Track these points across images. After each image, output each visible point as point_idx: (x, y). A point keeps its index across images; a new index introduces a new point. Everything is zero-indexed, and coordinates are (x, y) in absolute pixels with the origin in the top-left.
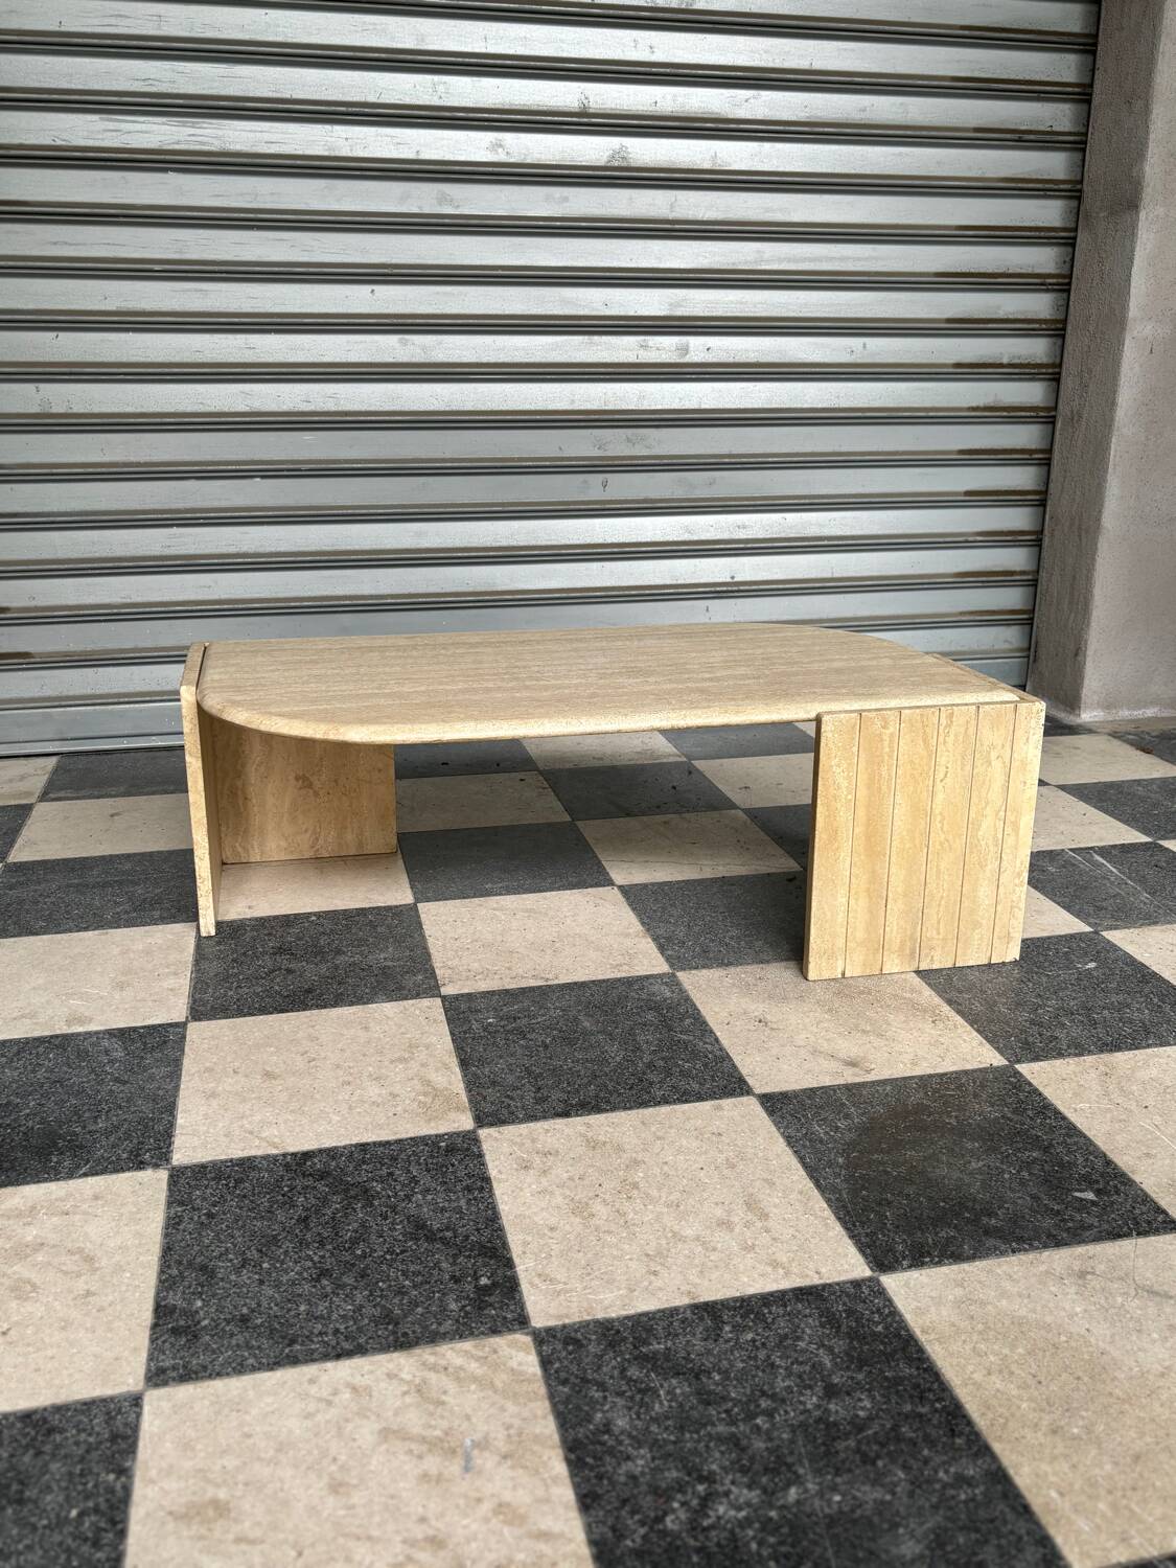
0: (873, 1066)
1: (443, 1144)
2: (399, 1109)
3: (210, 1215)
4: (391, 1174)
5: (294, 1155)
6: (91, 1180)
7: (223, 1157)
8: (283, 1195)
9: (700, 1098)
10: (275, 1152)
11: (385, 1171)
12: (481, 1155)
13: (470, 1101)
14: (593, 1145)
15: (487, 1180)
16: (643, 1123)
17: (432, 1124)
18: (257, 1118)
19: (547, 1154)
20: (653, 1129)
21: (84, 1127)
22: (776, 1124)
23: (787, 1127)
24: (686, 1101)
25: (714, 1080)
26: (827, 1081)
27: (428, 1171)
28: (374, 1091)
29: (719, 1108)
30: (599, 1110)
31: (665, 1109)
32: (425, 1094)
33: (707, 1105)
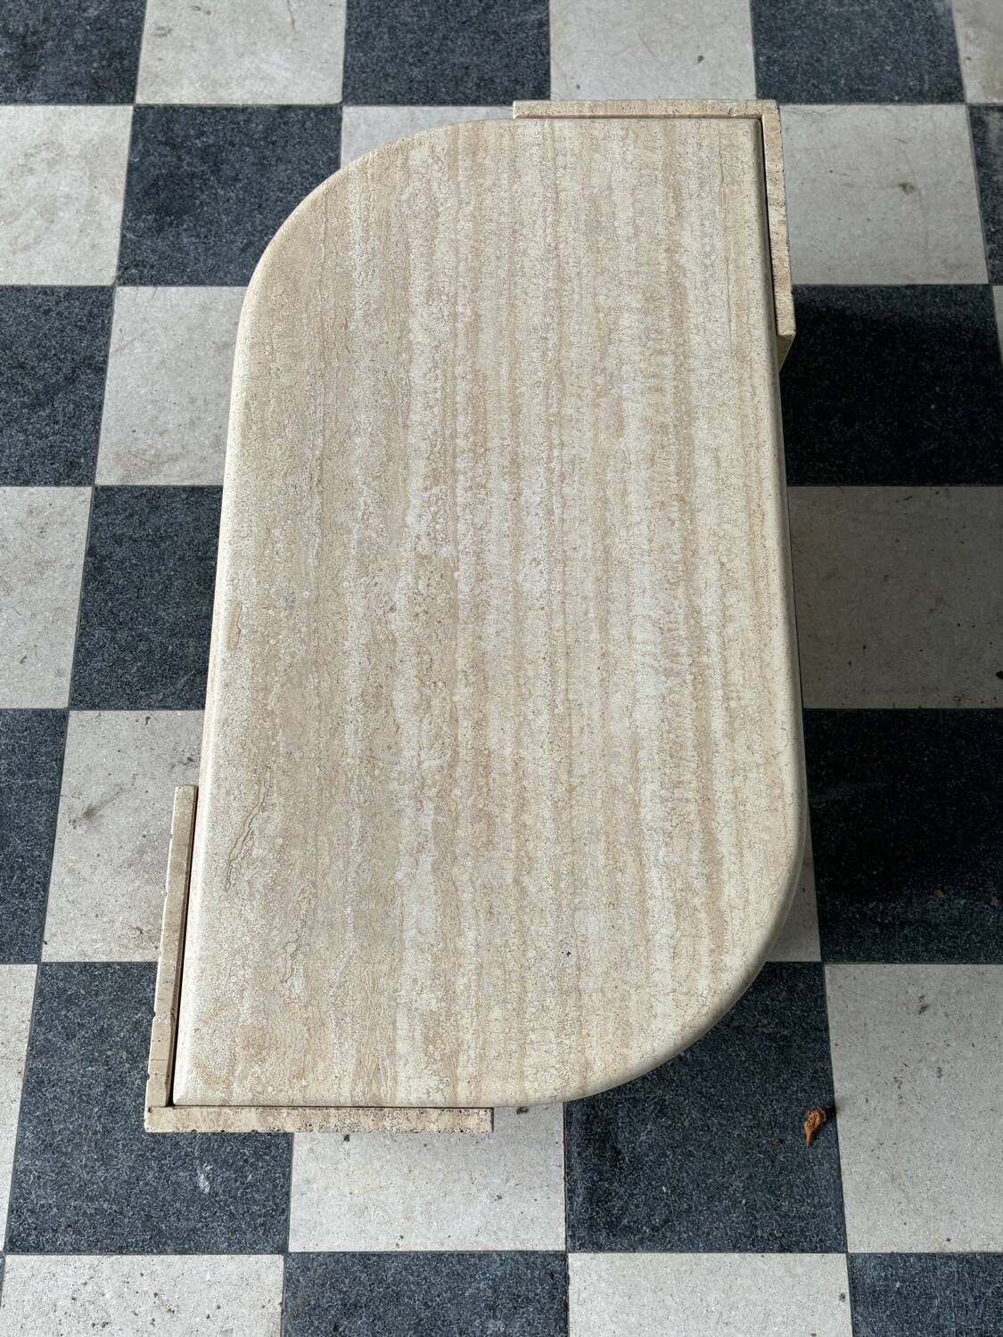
0: (80, 832)
1: (83, 460)
2: (142, 435)
3: (47, 312)
4: (57, 422)
5: (105, 362)
6: (116, 242)
7: (115, 317)
8: (55, 355)
9: (76, 663)
10: (111, 350)
11: (60, 418)
12: (57, 484)
13: (136, 487)
14: (42, 566)
15: (26, 483)
16: (57, 609)
17: (111, 456)
18: (162, 339)
19: (42, 530)
20: (48, 614)
21: (186, 230)
22: (22, 711)
23: (13, 718)
24: (77, 651)
25: (101, 683)
26: (69, 781)
27: (51, 447)
28: (172, 420)
29: (59, 674)
30: (86, 581)
31: (72, 631)
32: (157, 455)
33: (67, 665)
